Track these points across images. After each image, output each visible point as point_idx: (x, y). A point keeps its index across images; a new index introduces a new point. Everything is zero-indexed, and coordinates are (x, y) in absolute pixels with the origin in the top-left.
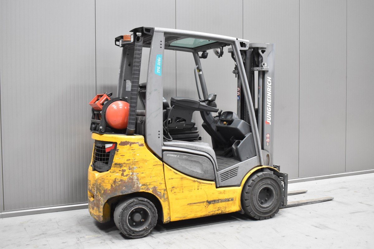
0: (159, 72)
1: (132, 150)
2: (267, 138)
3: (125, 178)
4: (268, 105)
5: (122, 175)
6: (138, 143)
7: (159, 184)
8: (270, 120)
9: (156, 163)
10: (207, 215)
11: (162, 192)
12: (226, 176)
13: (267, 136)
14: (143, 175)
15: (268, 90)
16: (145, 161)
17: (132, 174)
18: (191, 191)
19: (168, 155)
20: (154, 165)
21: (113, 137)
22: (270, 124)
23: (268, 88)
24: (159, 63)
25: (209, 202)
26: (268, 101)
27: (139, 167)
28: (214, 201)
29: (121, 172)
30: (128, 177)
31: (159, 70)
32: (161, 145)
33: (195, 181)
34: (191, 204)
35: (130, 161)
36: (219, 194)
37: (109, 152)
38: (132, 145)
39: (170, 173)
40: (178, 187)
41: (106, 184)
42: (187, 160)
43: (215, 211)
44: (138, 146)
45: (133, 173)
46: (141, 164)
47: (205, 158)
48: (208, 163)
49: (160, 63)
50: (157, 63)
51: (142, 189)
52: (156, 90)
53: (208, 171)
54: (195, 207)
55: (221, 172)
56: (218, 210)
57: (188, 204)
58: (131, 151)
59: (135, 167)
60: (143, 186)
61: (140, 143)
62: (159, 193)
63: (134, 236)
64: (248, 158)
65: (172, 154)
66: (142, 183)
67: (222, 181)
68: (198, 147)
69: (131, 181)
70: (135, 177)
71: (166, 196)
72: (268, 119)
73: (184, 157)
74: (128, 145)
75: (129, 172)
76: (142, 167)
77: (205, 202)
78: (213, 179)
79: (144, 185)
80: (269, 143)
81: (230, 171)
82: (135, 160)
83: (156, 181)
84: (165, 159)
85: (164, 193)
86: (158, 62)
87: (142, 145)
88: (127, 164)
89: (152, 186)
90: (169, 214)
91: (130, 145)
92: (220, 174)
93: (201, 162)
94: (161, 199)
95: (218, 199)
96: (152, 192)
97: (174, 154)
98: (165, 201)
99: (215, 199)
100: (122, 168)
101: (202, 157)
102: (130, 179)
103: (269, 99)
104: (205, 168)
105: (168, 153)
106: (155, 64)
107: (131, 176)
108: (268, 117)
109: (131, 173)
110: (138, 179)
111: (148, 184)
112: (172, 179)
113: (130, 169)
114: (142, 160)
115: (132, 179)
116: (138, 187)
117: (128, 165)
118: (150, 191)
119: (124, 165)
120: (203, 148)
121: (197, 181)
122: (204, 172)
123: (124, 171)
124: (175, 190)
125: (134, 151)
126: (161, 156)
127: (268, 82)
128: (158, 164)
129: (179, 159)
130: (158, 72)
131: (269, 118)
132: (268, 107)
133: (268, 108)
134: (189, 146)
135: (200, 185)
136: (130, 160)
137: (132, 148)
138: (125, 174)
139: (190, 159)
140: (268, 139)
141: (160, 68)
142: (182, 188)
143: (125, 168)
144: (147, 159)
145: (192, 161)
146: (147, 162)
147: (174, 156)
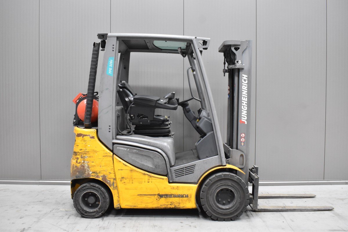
0: (111, 73)
1: (84, 141)
2: (241, 137)
3: (79, 165)
4: (243, 104)
5: (77, 162)
6: (89, 135)
7: (108, 173)
8: (246, 119)
9: (106, 155)
10: (160, 208)
11: (112, 181)
12: (181, 172)
13: (242, 135)
14: (93, 164)
15: (243, 88)
16: (95, 152)
18: (141, 183)
19: (118, 148)
20: (104, 156)
22: (246, 123)
23: (243, 86)
24: (111, 65)
25: (161, 196)
26: (243, 99)
27: (90, 157)
28: (166, 196)
29: (76, 160)
30: (80, 164)
31: (110, 71)
32: (111, 138)
33: (145, 174)
34: (141, 195)
35: (82, 150)
36: (172, 190)
39: (119, 163)
40: (127, 178)
42: (137, 153)
43: (167, 205)
44: (89, 138)
45: (84, 161)
46: (91, 154)
47: (156, 153)
48: (160, 158)
49: (112, 64)
50: (109, 65)
51: (93, 176)
52: (107, 89)
53: (159, 166)
54: (145, 198)
55: (175, 168)
56: (170, 204)
57: (138, 195)
58: (83, 142)
59: (86, 156)
60: (93, 174)
61: (91, 136)
62: (109, 182)
63: (86, 215)
64: (207, 157)
65: (122, 147)
66: (92, 171)
67: (176, 177)
68: (151, 143)
69: (82, 168)
70: (86, 165)
71: (115, 185)
72: (242, 118)
73: (134, 151)
74: (81, 137)
75: (81, 160)
76: (92, 157)
77: (156, 195)
78: (165, 174)
79: (94, 173)
80: (244, 142)
81: (185, 168)
82: (86, 150)
83: (106, 170)
84: (114, 152)
85: (113, 182)
86: (110, 64)
87: (93, 137)
88: (80, 153)
89: (102, 175)
90: (118, 201)
91: (83, 137)
92: (175, 170)
93: (152, 157)
94: (110, 187)
95: (170, 194)
96: (102, 179)
97: (124, 147)
98: (115, 189)
99: (167, 193)
100: (77, 156)
101: (154, 153)
102: (82, 166)
103: (244, 97)
104: (156, 163)
105: (118, 146)
106: (107, 66)
107: (83, 163)
108: (242, 116)
109: (83, 161)
110: (88, 167)
111: (98, 172)
112: (122, 170)
113: (82, 158)
114: (92, 150)
115: (84, 166)
116: (89, 173)
117: (80, 154)
118: (100, 179)
119: (78, 154)
120: (157, 144)
121: (147, 174)
122: (156, 166)
123: (78, 159)
124: (124, 180)
125: (86, 142)
126: (112, 149)
127: (243, 80)
128: (108, 155)
129: (129, 152)
130: (109, 73)
131: (245, 118)
132: (244, 106)
133: (243, 106)
134: (141, 141)
135: (150, 178)
136: (82, 149)
137: (84, 139)
138: (79, 161)
139: (140, 153)
140: (243, 139)
141: (111, 70)
142: (132, 179)
143: (78, 156)
144: (97, 150)
145: (142, 155)
146: (97, 152)
147: (124, 149)
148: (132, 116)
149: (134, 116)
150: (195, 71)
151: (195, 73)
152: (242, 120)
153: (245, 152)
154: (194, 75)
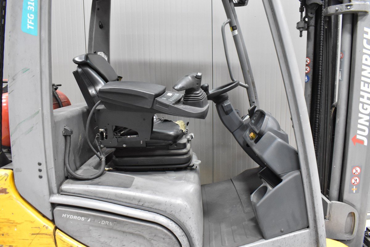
0: (32, 28)
2: (353, 175)
4: (361, 99)
8: (366, 133)
9: (37, 231)
13: (354, 171)
15: (364, 61)
16: (12, 224)
19: (64, 215)
20: (33, 234)
22: (366, 143)
23: (365, 57)
24: (31, 5)
26: (362, 88)
27: (3, 235)
31: (31, 23)
32: (46, 191)
42: (110, 229)
46: (5, 230)
47: (156, 229)
48: (167, 240)
49: (33, 4)
50: (28, 5)
52: (26, 70)
64: (282, 233)
65: (74, 214)
68: (145, 201)
72: (359, 132)
73: (103, 223)
76: (7, 234)
80: (357, 186)
86: (29, 3)
87: (5, 191)
93: (147, 236)
97: (78, 214)
101: (151, 227)
103: (365, 82)
105: (65, 212)
106: (21, 9)
108: (359, 126)
114: (6, 220)
120: (159, 204)
126: (50, 215)
127: (365, 41)
128: (41, 232)
129: (92, 226)
130: (29, 27)
131: (364, 131)
132: (363, 103)
133: (361, 105)
134: (121, 196)
139: (119, 229)
140: (356, 178)
141: (33, 18)
144: (17, 221)
145: (124, 232)
146: (18, 225)
147: (79, 218)
148: (102, 133)
149: (106, 130)
150: (236, 29)
151: (236, 32)
152: (358, 137)
153: (358, 206)
154: (235, 37)
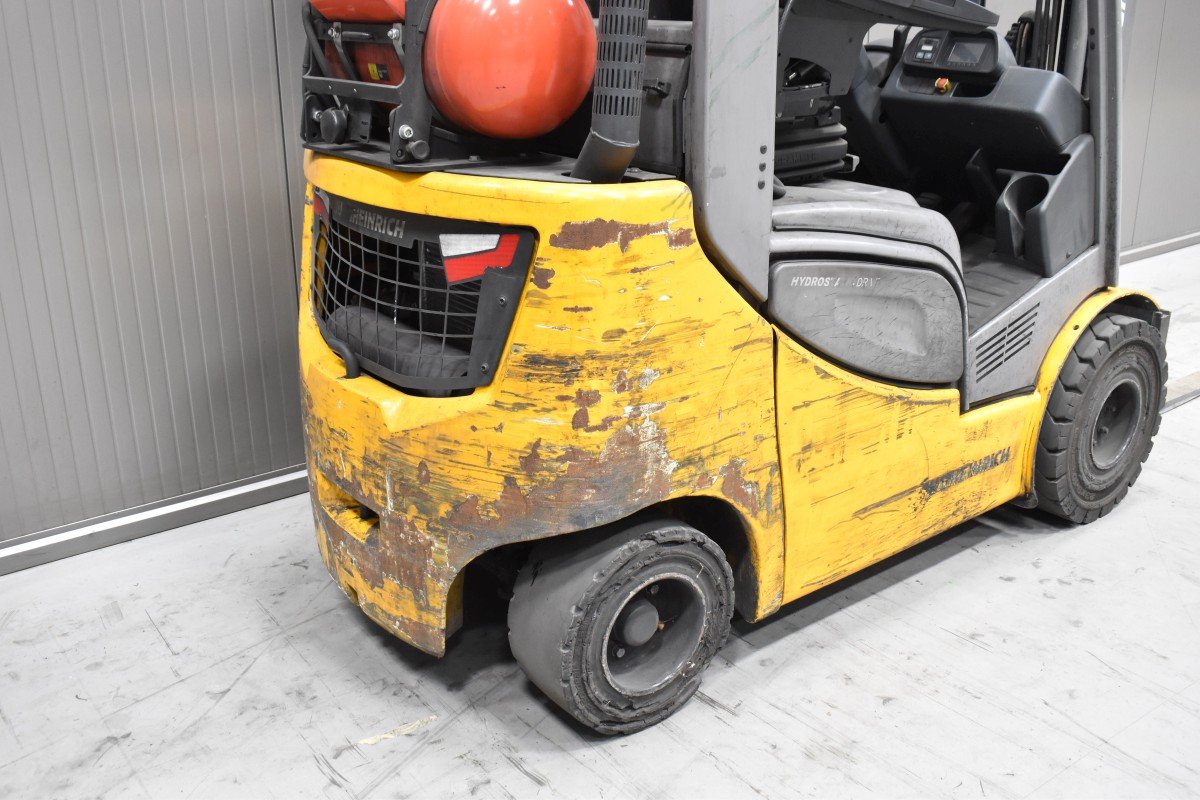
1: (634, 271)
3: (596, 442)
5: (580, 421)
6: (664, 226)
7: (750, 441)
9: (745, 336)
10: (917, 542)
11: (764, 478)
12: (998, 351)
14: (685, 410)
16: (695, 328)
17: (634, 416)
18: (873, 448)
19: (795, 281)
20: (736, 348)
21: (503, 197)
25: (930, 487)
27: (670, 370)
28: (949, 478)
29: (572, 409)
30: (609, 433)
32: (767, 224)
33: (891, 400)
34: (865, 510)
35: (624, 337)
36: (968, 444)
37: (474, 285)
38: (635, 245)
39: (800, 373)
40: (826, 443)
41: (465, 473)
42: (869, 296)
43: (943, 521)
44: (665, 243)
45: (637, 408)
46: (677, 352)
47: (936, 278)
48: (948, 300)
51: (681, 484)
53: (941, 340)
54: (879, 519)
55: (980, 337)
56: (954, 514)
57: (856, 514)
58: (628, 280)
59: (648, 371)
60: (683, 470)
61: (673, 231)
62: (749, 490)
64: (1069, 258)
65: (811, 273)
66: (677, 455)
67: (978, 380)
68: (905, 224)
69: (625, 451)
70: (649, 429)
71: (776, 499)
73: (861, 282)
74: (613, 247)
75: (617, 404)
76: (681, 366)
77: (916, 487)
78: (952, 375)
79: (687, 462)
81: (1010, 326)
82: (648, 328)
83: (742, 430)
84: (780, 308)
85: (769, 486)
87: (680, 240)
88: (609, 358)
89: (722, 461)
90: (781, 578)
91: (624, 245)
92: (978, 348)
93: (921, 300)
94: (755, 515)
95: (960, 465)
96: (723, 490)
97: (819, 272)
98: (773, 522)
99: (951, 467)
100: (577, 386)
101: (929, 276)
102: (622, 443)
104: (931, 331)
105: (797, 273)
107: (629, 423)
109: (628, 409)
110: (660, 438)
111: (705, 453)
112: (806, 404)
113: (621, 388)
114: (682, 324)
115: (634, 441)
116: (660, 474)
117: (611, 364)
118: (714, 490)
119: (591, 365)
120: (924, 226)
121: (900, 398)
122: (929, 349)
123: (587, 399)
124: (815, 459)
125: (645, 276)
126: (762, 292)
128: (754, 337)
129: (840, 296)
134: (870, 220)
135: (909, 414)
136: (622, 332)
137: (634, 258)
138: (595, 415)
139: (881, 293)
142: (841, 440)
143: (594, 384)
144: (707, 320)
145: (887, 299)
146: (707, 331)
147: (815, 281)
